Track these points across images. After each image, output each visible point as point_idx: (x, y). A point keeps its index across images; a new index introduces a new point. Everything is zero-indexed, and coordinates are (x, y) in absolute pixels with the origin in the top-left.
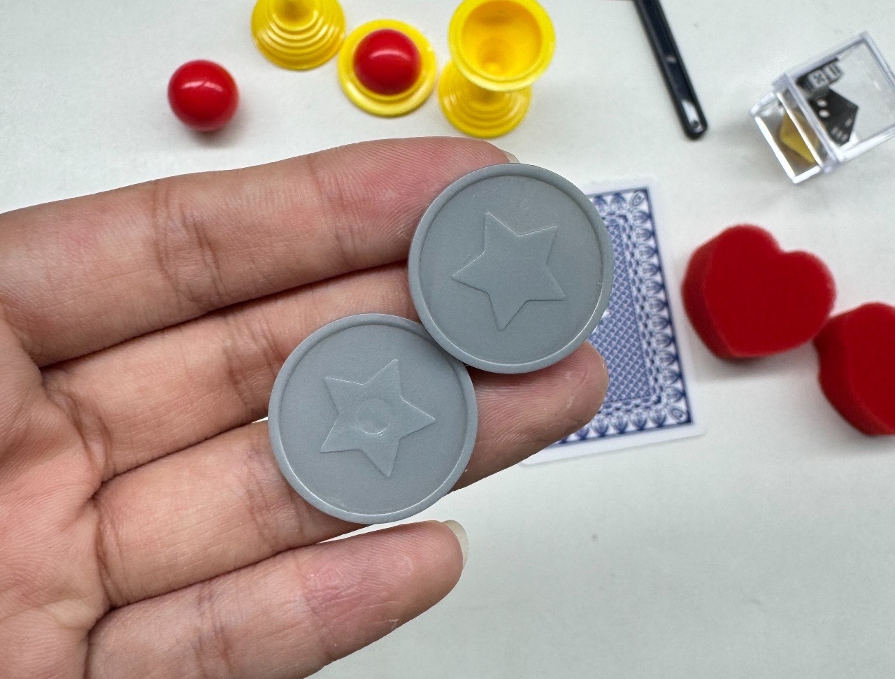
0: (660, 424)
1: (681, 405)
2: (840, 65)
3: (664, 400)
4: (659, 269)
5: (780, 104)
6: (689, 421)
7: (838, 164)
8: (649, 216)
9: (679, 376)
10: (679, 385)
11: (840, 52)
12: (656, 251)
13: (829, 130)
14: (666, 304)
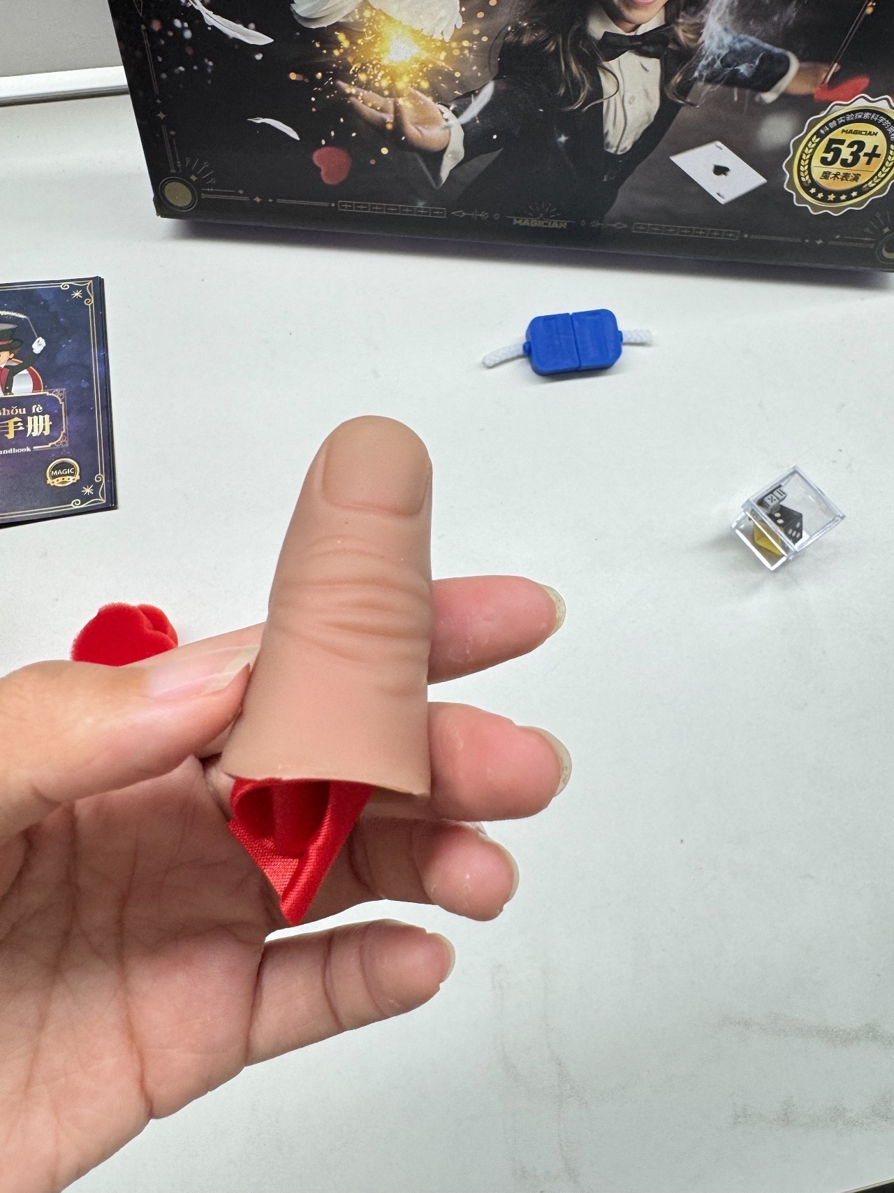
2: (784, 489)
5: (750, 519)
7: (796, 553)
11: (782, 481)
13: (786, 533)
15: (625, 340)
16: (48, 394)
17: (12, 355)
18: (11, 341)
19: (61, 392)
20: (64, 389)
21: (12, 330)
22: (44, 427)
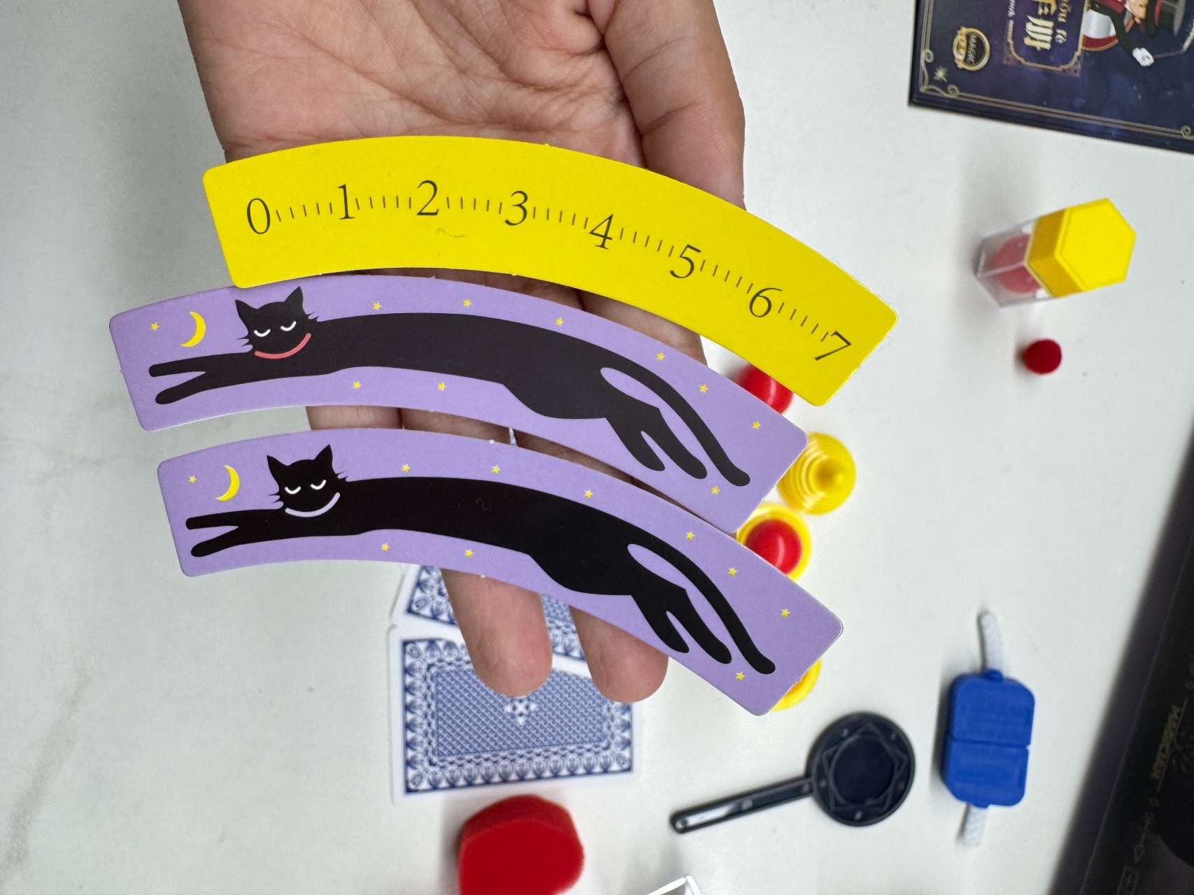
0: (409, 763)
1: (425, 785)
3: (432, 769)
4: (556, 775)
6: (409, 791)
8: (606, 771)
9: (452, 786)
10: (444, 784)
12: (572, 774)
14: (522, 779)
15: (974, 810)
16: (1078, 53)
17: (1138, 21)
18: (1157, 25)
19: (1076, 71)
20: (1078, 75)
21: (1171, 29)
22: (1035, 39)
